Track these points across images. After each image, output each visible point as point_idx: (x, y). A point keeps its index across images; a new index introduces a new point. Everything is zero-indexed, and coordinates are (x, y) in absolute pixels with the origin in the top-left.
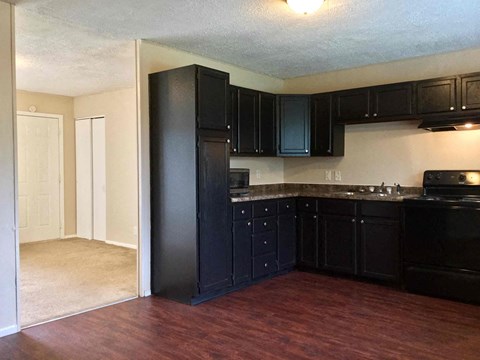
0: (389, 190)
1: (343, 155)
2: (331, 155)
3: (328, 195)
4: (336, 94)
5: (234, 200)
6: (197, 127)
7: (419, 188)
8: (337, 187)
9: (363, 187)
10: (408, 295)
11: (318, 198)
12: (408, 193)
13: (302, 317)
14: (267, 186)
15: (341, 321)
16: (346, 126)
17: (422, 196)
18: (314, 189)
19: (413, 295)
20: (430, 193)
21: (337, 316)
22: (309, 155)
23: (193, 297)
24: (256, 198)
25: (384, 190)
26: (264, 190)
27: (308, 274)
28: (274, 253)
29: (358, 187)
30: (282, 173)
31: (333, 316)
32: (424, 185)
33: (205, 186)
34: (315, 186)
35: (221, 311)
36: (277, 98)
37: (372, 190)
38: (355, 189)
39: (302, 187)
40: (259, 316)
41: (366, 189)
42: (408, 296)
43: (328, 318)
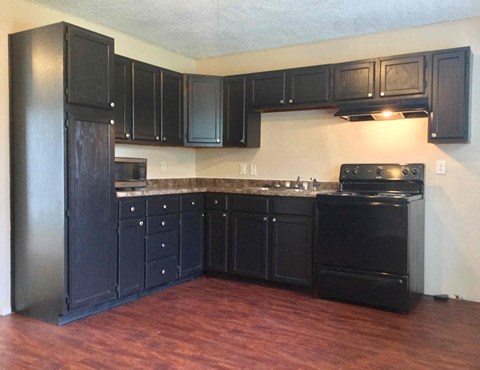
0: (305, 185)
1: (258, 146)
2: (244, 146)
3: (239, 191)
4: (249, 77)
5: (120, 194)
6: (66, 101)
7: (336, 184)
8: (252, 182)
9: (279, 182)
10: (319, 301)
11: (229, 194)
12: (324, 188)
13: (192, 335)
14: (175, 181)
15: (238, 338)
16: (263, 115)
17: (339, 191)
18: (228, 185)
19: (325, 302)
20: (346, 188)
21: (236, 332)
22: (221, 145)
23: (60, 315)
24: (151, 193)
25: (301, 186)
26: (170, 185)
27: (216, 280)
28: (175, 257)
29: (274, 182)
30: (194, 166)
31: (230, 332)
32: (341, 180)
33: (77, 176)
34: (229, 181)
35: (94, 331)
36: (185, 79)
37: (288, 185)
38: (271, 185)
39: (215, 182)
40: (140, 336)
41: (282, 184)
42: (319, 303)
43: (224, 333)
